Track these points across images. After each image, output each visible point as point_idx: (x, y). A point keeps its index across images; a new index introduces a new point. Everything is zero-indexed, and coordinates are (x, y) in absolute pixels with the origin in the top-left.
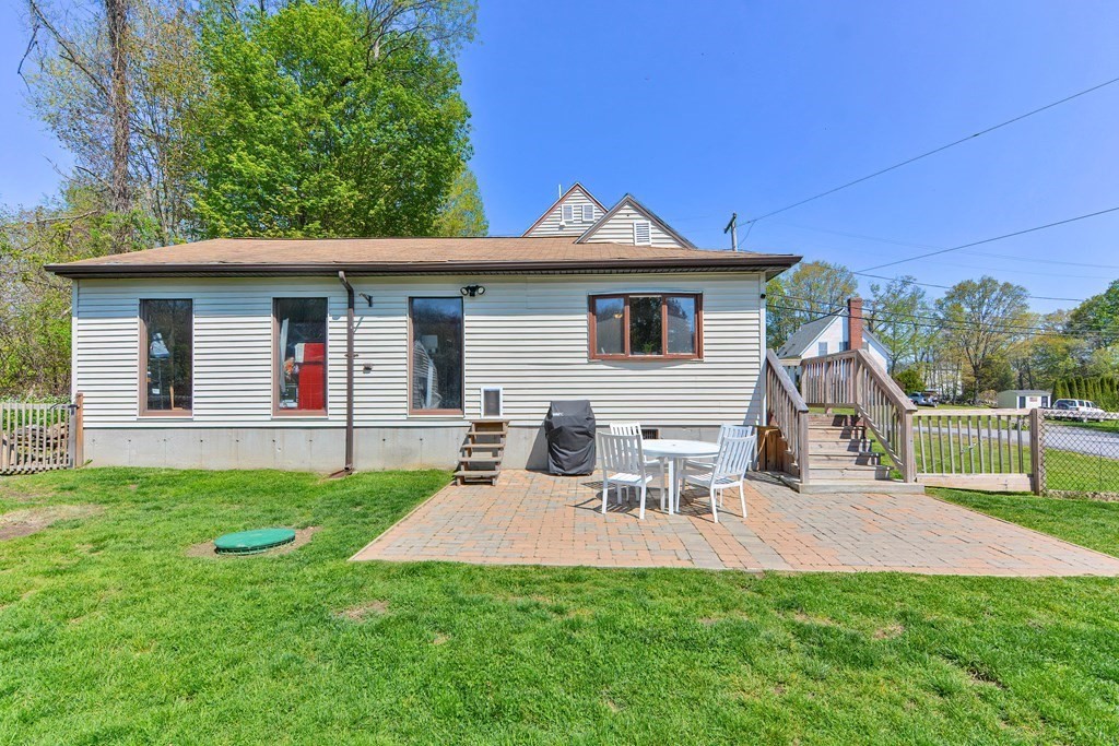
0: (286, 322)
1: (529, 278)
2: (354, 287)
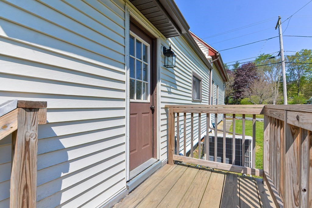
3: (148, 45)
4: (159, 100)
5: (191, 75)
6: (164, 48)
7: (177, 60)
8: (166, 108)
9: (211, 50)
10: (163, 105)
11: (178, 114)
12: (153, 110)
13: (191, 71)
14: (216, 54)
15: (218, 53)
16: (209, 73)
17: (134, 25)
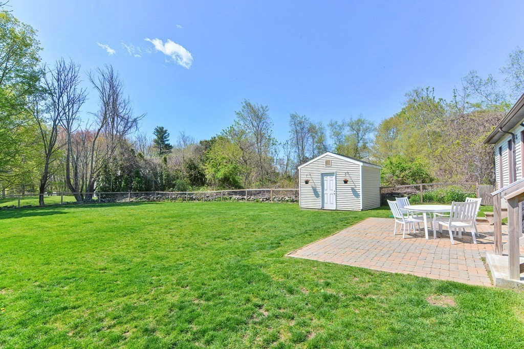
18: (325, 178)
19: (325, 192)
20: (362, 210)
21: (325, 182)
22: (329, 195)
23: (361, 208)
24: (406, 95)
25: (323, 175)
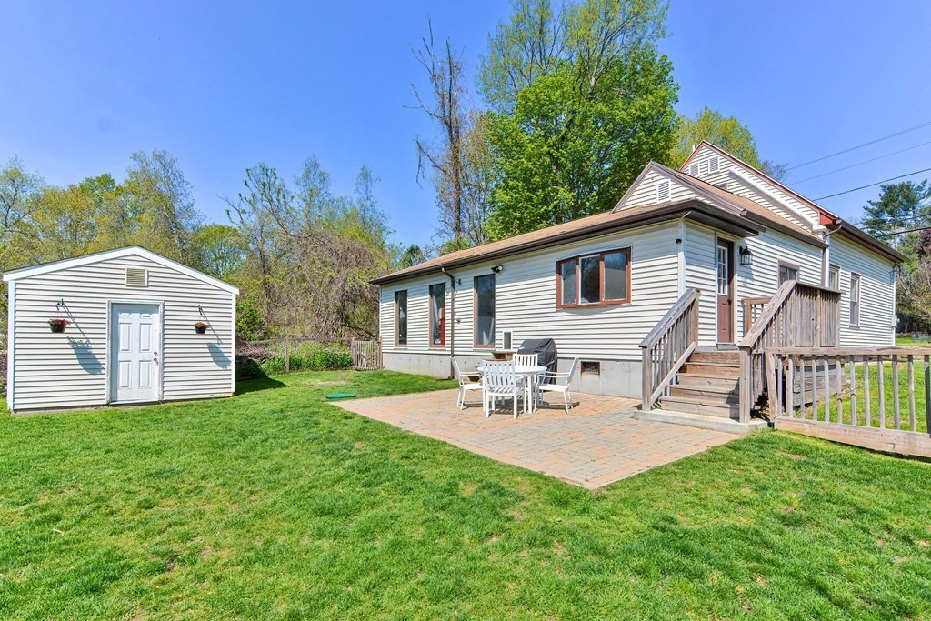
0: (434, 298)
1: (526, 255)
2: (453, 275)
3: (726, 249)
4: (736, 293)
5: (776, 265)
6: (741, 248)
7: (754, 258)
8: (742, 302)
9: (823, 214)
10: (740, 299)
11: (755, 305)
12: (730, 302)
13: (776, 261)
14: (834, 222)
15: (839, 219)
16: (821, 255)
17: (721, 241)
18: (122, 317)
19: (121, 356)
20: (235, 394)
21: (122, 329)
22: (135, 364)
23: (233, 390)
24: (135, 157)
25: (116, 308)
